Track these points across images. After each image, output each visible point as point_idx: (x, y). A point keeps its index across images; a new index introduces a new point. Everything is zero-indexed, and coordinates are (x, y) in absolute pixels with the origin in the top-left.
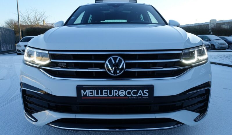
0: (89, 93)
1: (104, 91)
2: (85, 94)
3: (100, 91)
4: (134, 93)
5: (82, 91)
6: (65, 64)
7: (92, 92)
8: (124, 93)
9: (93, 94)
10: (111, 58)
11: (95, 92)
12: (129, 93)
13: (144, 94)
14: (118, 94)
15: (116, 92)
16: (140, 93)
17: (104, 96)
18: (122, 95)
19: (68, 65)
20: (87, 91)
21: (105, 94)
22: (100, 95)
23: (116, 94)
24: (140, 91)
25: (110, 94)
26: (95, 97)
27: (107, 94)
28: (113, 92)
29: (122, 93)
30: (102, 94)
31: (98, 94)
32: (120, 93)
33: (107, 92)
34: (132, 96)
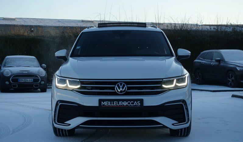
0: (106, 103)
1: (114, 102)
2: (104, 104)
3: (112, 102)
4: (132, 103)
5: (102, 102)
6: (91, 88)
7: (108, 103)
8: (126, 103)
9: (108, 104)
10: (119, 83)
11: (109, 103)
12: (129, 103)
13: (138, 104)
14: (123, 104)
15: (121, 103)
16: (135, 103)
17: (115, 105)
18: (125, 105)
19: (93, 88)
20: (105, 102)
21: (115, 104)
22: (112, 105)
23: (122, 104)
24: (135, 102)
25: (118, 104)
26: (109, 106)
27: (116, 104)
28: (120, 102)
29: (125, 104)
30: (113, 104)
31: (111, 104)
32: (124, 103)
33: (116, 103)
34: (131, 105)
